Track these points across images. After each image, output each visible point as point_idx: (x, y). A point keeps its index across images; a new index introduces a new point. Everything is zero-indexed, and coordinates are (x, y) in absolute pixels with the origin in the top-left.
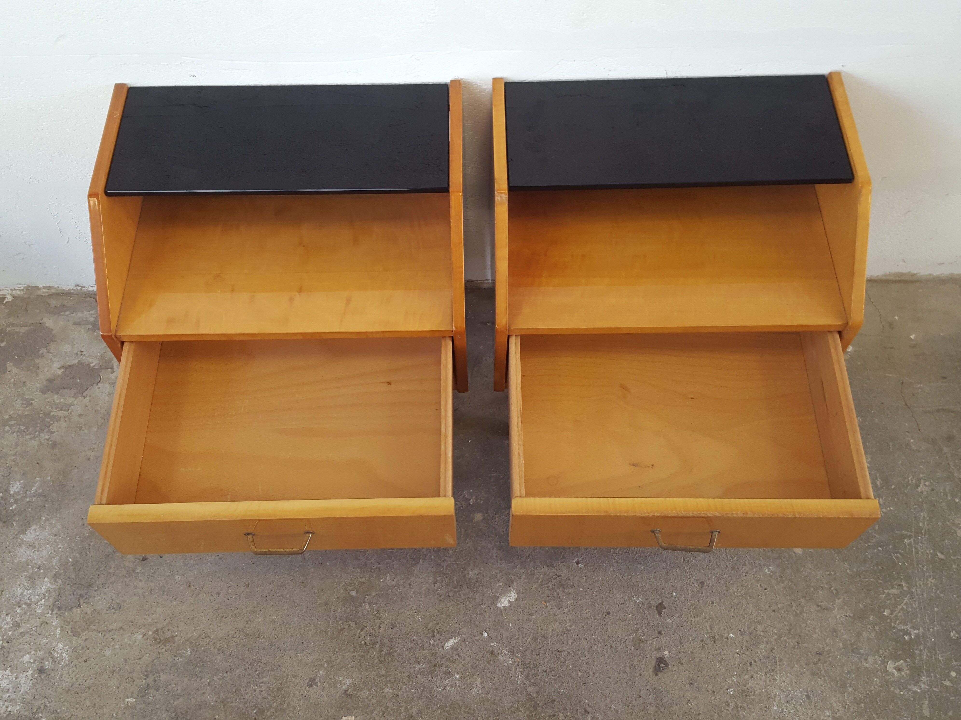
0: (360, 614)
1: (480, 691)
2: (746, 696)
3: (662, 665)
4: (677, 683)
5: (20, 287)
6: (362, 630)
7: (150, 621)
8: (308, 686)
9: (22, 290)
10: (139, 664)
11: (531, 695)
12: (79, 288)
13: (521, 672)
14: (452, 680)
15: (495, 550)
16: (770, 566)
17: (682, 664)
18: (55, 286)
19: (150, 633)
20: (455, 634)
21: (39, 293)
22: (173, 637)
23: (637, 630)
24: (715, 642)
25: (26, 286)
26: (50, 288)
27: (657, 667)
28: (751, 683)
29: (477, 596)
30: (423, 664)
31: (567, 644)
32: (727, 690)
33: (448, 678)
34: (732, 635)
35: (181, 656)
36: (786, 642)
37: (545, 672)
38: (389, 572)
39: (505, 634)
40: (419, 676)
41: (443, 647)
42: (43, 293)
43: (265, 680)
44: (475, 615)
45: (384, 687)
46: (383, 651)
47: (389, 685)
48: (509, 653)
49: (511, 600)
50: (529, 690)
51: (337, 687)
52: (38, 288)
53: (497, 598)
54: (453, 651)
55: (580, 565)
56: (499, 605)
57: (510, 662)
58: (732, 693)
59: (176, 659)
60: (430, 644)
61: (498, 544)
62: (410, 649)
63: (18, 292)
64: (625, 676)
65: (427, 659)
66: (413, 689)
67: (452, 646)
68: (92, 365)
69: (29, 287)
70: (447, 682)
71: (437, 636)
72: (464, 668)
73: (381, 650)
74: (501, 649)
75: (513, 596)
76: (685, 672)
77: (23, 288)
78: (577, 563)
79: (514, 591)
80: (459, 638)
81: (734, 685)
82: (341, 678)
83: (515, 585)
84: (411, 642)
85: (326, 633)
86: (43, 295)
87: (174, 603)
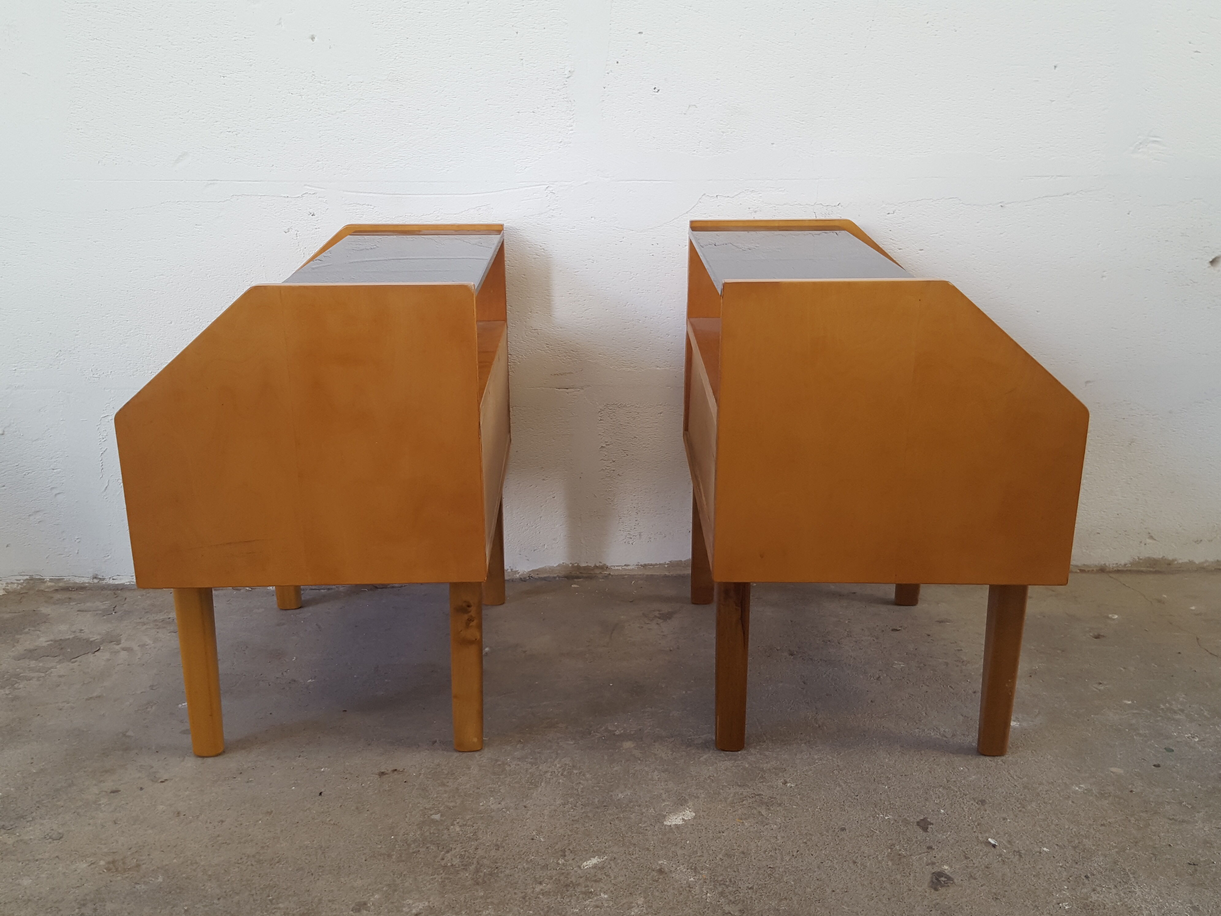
0: (446, 837)
1: (645, 911)
2: (1092, 910)
3: (943, 879)
4: (972, 898)
5: (20, 580)
6: (448, 852)
7: (106, 850)
8: (352, 910)
9: (21, 584)
10: (74, 893)
11: (730, 913)
12: (96, 581)
13: (711, 889)
14: (597, 900)
15: (656, 773)
16: (1080, 784)
17: (975, 879)
18: (66, 579)
19: (102, 863)
20: (598, 853)
21: (42, 587)
22: (138, 866)
23: (894, 845)
24: (1020, 856)
25: (28, 577)
26: (59, 580)
27: (934, 880)
28: (1094, 897)
29: (632, 816)
30: (548, 884)
31: (782, 860)
32: (1059, 904)
33: (590, 898)
34: (1045, 849)
35: (145, 883)
36: (1135, 855)
37: (751, 888)
38: (493, 796)
39: (680, 852)
40: (541, 897)
41: (579, 867)
42: (49, 587)
43: (281, 905)
44: (630, 833)
45: (481, 909)
46: (482, 872)
47: (490, 907)
48: (689, 870)
49: (686, 819)
50: (727, 908)
51: (402, 911)
52: (42, 581)
53: (665, 816)
54: (596, 870)
55: (788, 785)
56: (667, 823)
57: (692, 879)
58: (1067, 908)
59: (138, 886)
60: (558, 864)
61: (661, 767)
62: (525, 870)
63: (15, 586)
64: (885, 892)
65: (554, 878)
66: (530, 910)
67: (595, 867)
68: (91, 639)
69: (32, 579)
70: (587, 902)
71: (569, 856)
72: (615, 887)
73: (477, 871)
74: (674, 866)
75: (689, 814)
76: (982, 886)
77: (22, 581)
78: (785, 783)
79: (691, 810)
80: (606, 857)
81: (1067, 899)
82: (411, 902)
83: (690, 803)
84: (527, 862)
85: (390, 856)
86: (47, 590)
87: (150, 831)
